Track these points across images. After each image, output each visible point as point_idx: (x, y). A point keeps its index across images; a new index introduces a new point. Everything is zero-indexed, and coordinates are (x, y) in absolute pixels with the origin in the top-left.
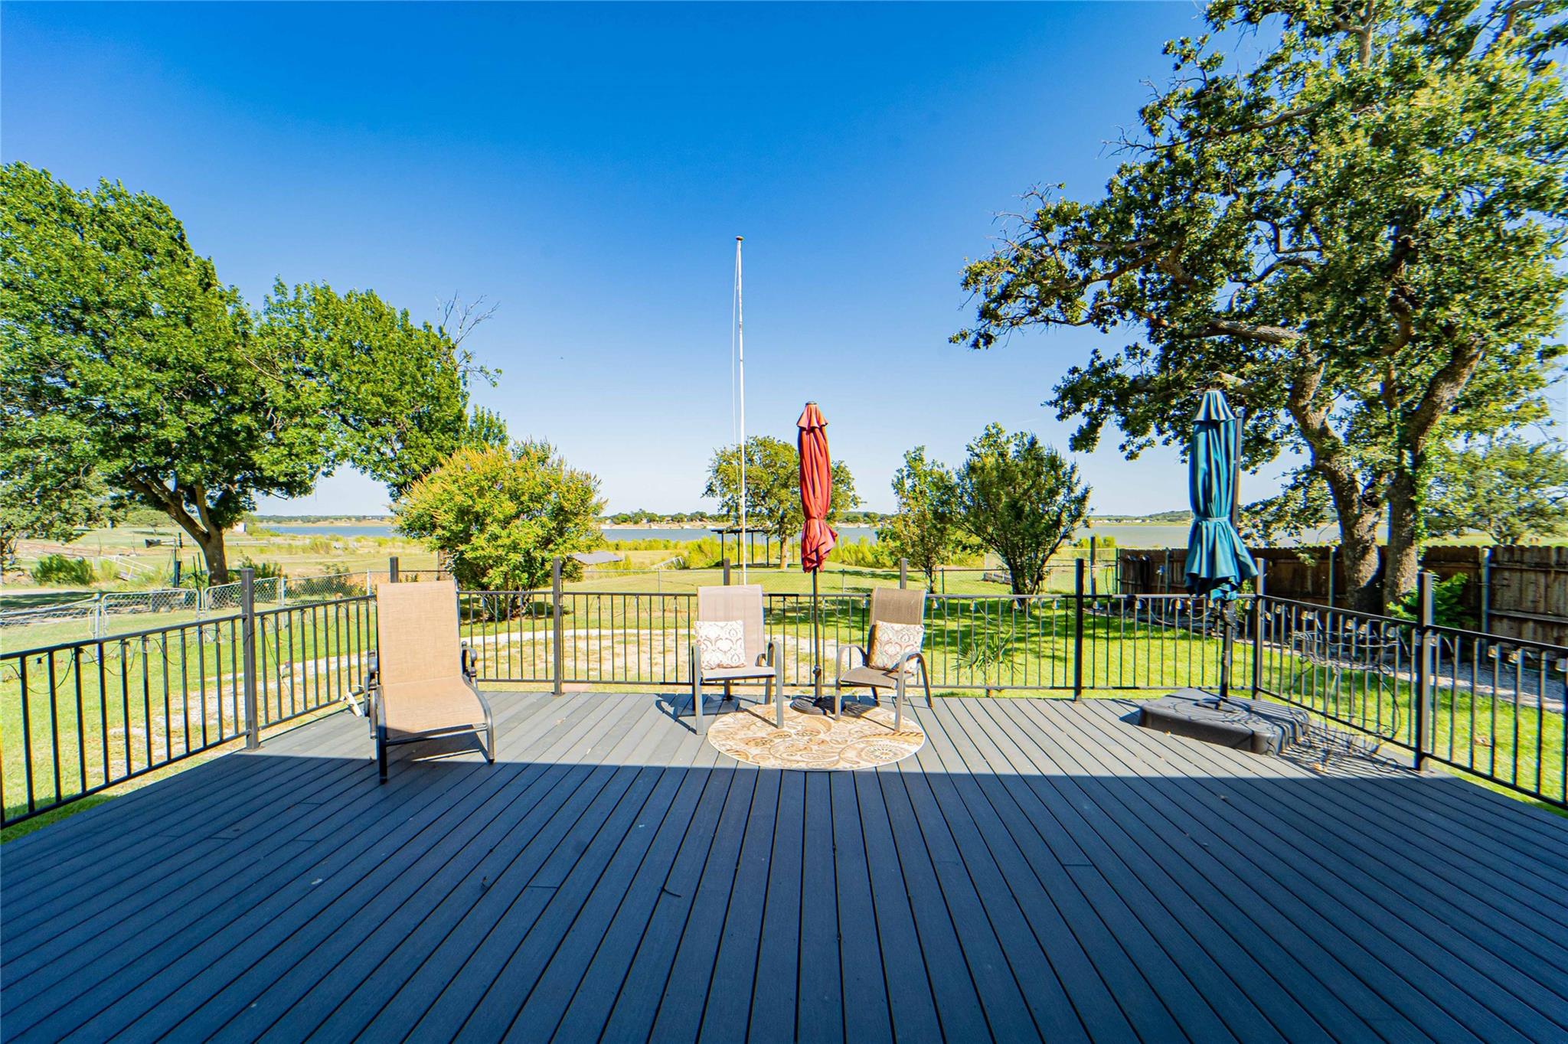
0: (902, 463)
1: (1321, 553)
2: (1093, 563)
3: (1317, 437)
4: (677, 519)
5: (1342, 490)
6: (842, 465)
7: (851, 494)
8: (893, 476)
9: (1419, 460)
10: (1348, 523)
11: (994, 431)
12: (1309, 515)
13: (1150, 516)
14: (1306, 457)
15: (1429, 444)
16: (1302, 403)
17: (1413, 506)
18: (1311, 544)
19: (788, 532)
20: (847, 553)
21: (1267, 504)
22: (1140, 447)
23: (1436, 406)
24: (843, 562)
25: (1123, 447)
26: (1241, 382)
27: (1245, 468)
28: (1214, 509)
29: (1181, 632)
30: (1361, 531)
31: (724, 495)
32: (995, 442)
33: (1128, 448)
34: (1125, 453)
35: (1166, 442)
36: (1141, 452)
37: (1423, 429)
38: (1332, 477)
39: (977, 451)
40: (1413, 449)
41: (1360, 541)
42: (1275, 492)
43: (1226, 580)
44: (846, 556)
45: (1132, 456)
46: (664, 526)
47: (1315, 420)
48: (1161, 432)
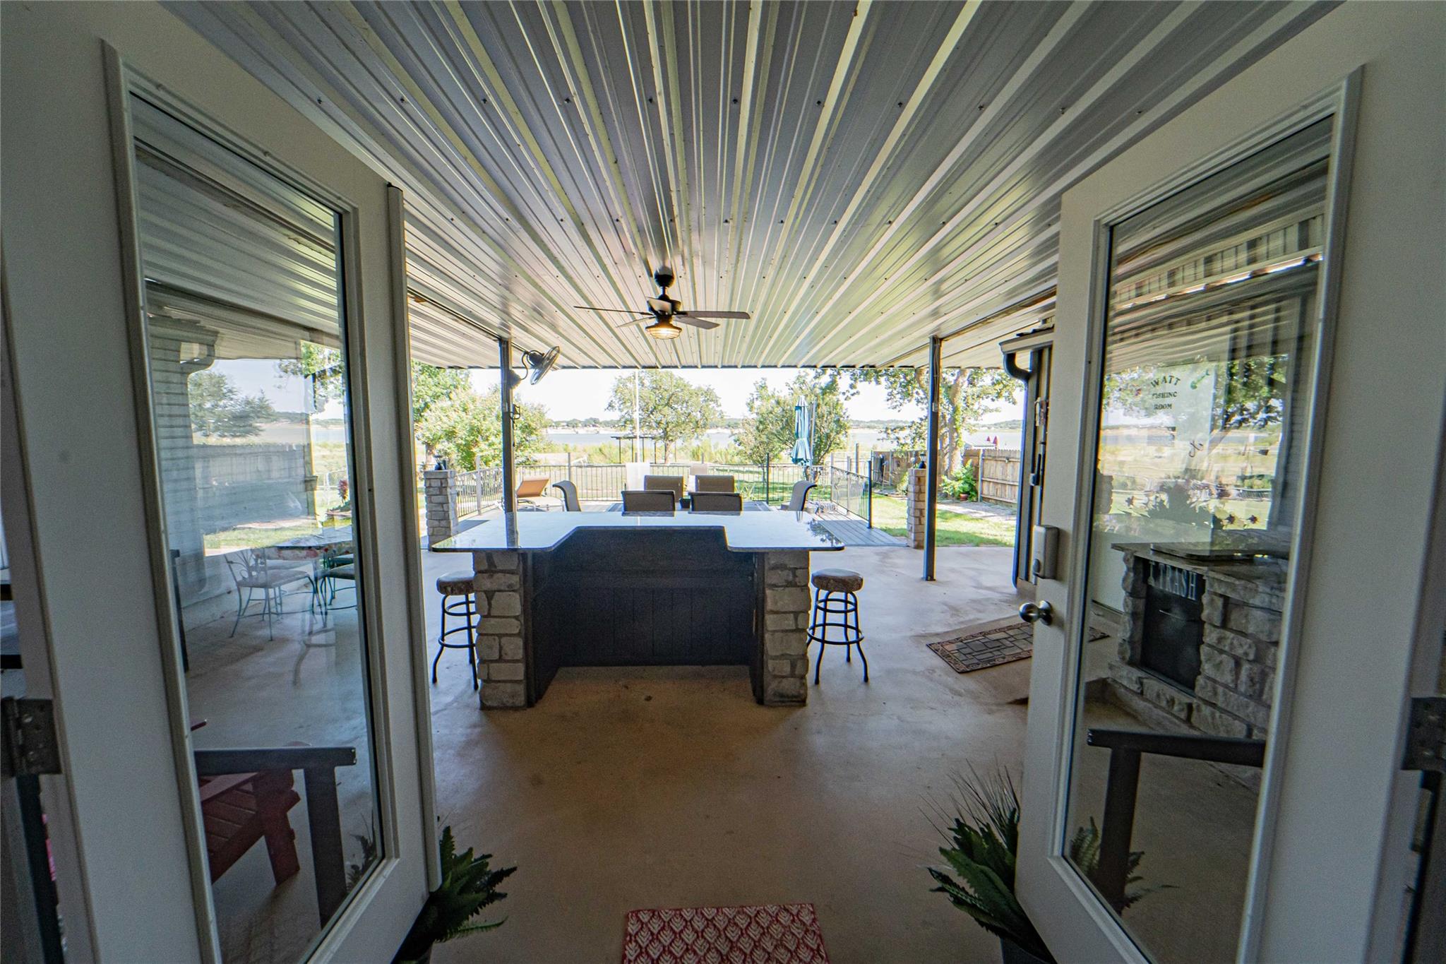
0: (753, 390)
4: (572, 424)
6: (711, 387)
7: (719, 409)
8: (747, 399)
15: (958, 402)
17: (955, 430)
19: (670, 438)
20: (718, 455)
22: (853, 395)
23: (958, 385)
24: (716, 462)
31: (621, 410)
37: (955, 395)
39: (792, 386)
40: (953, 404)
43: (802, 459)
44: (718, 457)
46: (560, 431)
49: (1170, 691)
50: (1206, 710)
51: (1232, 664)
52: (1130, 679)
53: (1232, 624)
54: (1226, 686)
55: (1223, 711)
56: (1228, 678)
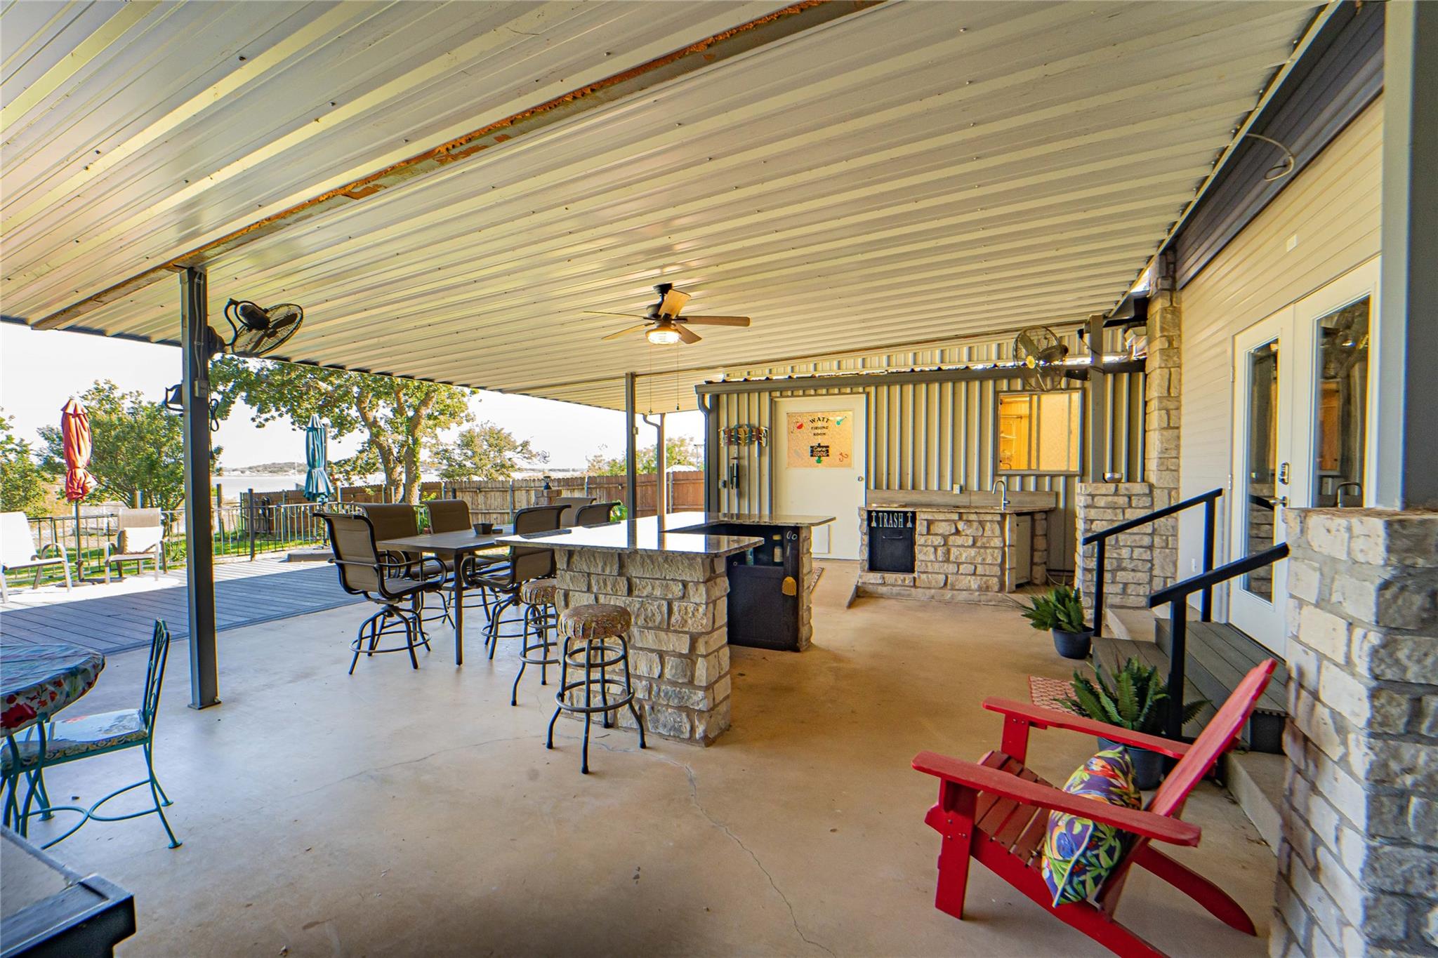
1: (377, 488)
2: (219, 506)
3: (372, 425)
5: (385, 453)
9: (415, 441)
10: (389, 472)
11: (106, 387)
12: (368, 468)
13: (250, 468)
14: (366, 435)
15: (418, 433)
16: (363, 406)
17: (415, 463)
18: (372, 483)
21: (346, 462)
23: (420, 417)
25: (253, 420)
26: (330, 388)
27: (334, 438)
28: (317, 464)
29: (299, 541)
30: (395, 475)
32: (108, 396)
33: (258, 420)
34: (256, 424)
35: (281, 415)
36: (267, 424)
37: (415, 426)
38: (380, 447)
40: (413, 436)
41: (394, 481)
42: (352, 454)
45: (260, 426)
47: (371, 415)
48: (277, 409)
49: (900, 576)
50: (924, 576)
51: (933, 549)
52: (875, 578)
53: (932, 532)
54: (931, 561)
55: (932, 573)
56: (932, 557)
